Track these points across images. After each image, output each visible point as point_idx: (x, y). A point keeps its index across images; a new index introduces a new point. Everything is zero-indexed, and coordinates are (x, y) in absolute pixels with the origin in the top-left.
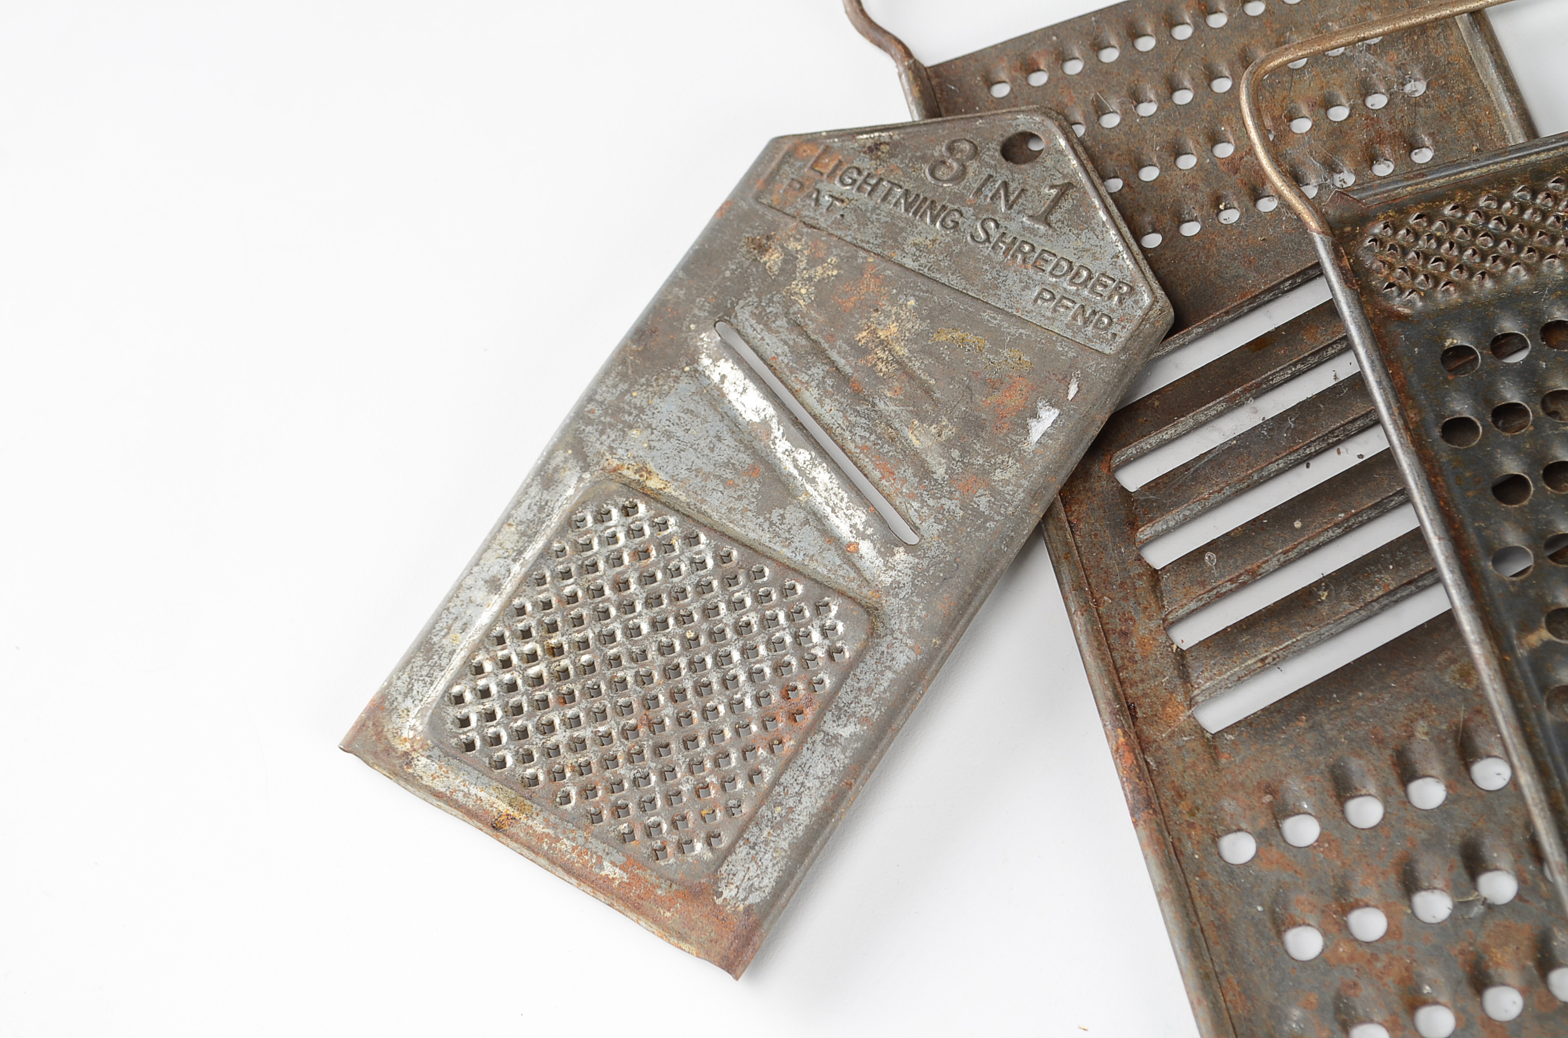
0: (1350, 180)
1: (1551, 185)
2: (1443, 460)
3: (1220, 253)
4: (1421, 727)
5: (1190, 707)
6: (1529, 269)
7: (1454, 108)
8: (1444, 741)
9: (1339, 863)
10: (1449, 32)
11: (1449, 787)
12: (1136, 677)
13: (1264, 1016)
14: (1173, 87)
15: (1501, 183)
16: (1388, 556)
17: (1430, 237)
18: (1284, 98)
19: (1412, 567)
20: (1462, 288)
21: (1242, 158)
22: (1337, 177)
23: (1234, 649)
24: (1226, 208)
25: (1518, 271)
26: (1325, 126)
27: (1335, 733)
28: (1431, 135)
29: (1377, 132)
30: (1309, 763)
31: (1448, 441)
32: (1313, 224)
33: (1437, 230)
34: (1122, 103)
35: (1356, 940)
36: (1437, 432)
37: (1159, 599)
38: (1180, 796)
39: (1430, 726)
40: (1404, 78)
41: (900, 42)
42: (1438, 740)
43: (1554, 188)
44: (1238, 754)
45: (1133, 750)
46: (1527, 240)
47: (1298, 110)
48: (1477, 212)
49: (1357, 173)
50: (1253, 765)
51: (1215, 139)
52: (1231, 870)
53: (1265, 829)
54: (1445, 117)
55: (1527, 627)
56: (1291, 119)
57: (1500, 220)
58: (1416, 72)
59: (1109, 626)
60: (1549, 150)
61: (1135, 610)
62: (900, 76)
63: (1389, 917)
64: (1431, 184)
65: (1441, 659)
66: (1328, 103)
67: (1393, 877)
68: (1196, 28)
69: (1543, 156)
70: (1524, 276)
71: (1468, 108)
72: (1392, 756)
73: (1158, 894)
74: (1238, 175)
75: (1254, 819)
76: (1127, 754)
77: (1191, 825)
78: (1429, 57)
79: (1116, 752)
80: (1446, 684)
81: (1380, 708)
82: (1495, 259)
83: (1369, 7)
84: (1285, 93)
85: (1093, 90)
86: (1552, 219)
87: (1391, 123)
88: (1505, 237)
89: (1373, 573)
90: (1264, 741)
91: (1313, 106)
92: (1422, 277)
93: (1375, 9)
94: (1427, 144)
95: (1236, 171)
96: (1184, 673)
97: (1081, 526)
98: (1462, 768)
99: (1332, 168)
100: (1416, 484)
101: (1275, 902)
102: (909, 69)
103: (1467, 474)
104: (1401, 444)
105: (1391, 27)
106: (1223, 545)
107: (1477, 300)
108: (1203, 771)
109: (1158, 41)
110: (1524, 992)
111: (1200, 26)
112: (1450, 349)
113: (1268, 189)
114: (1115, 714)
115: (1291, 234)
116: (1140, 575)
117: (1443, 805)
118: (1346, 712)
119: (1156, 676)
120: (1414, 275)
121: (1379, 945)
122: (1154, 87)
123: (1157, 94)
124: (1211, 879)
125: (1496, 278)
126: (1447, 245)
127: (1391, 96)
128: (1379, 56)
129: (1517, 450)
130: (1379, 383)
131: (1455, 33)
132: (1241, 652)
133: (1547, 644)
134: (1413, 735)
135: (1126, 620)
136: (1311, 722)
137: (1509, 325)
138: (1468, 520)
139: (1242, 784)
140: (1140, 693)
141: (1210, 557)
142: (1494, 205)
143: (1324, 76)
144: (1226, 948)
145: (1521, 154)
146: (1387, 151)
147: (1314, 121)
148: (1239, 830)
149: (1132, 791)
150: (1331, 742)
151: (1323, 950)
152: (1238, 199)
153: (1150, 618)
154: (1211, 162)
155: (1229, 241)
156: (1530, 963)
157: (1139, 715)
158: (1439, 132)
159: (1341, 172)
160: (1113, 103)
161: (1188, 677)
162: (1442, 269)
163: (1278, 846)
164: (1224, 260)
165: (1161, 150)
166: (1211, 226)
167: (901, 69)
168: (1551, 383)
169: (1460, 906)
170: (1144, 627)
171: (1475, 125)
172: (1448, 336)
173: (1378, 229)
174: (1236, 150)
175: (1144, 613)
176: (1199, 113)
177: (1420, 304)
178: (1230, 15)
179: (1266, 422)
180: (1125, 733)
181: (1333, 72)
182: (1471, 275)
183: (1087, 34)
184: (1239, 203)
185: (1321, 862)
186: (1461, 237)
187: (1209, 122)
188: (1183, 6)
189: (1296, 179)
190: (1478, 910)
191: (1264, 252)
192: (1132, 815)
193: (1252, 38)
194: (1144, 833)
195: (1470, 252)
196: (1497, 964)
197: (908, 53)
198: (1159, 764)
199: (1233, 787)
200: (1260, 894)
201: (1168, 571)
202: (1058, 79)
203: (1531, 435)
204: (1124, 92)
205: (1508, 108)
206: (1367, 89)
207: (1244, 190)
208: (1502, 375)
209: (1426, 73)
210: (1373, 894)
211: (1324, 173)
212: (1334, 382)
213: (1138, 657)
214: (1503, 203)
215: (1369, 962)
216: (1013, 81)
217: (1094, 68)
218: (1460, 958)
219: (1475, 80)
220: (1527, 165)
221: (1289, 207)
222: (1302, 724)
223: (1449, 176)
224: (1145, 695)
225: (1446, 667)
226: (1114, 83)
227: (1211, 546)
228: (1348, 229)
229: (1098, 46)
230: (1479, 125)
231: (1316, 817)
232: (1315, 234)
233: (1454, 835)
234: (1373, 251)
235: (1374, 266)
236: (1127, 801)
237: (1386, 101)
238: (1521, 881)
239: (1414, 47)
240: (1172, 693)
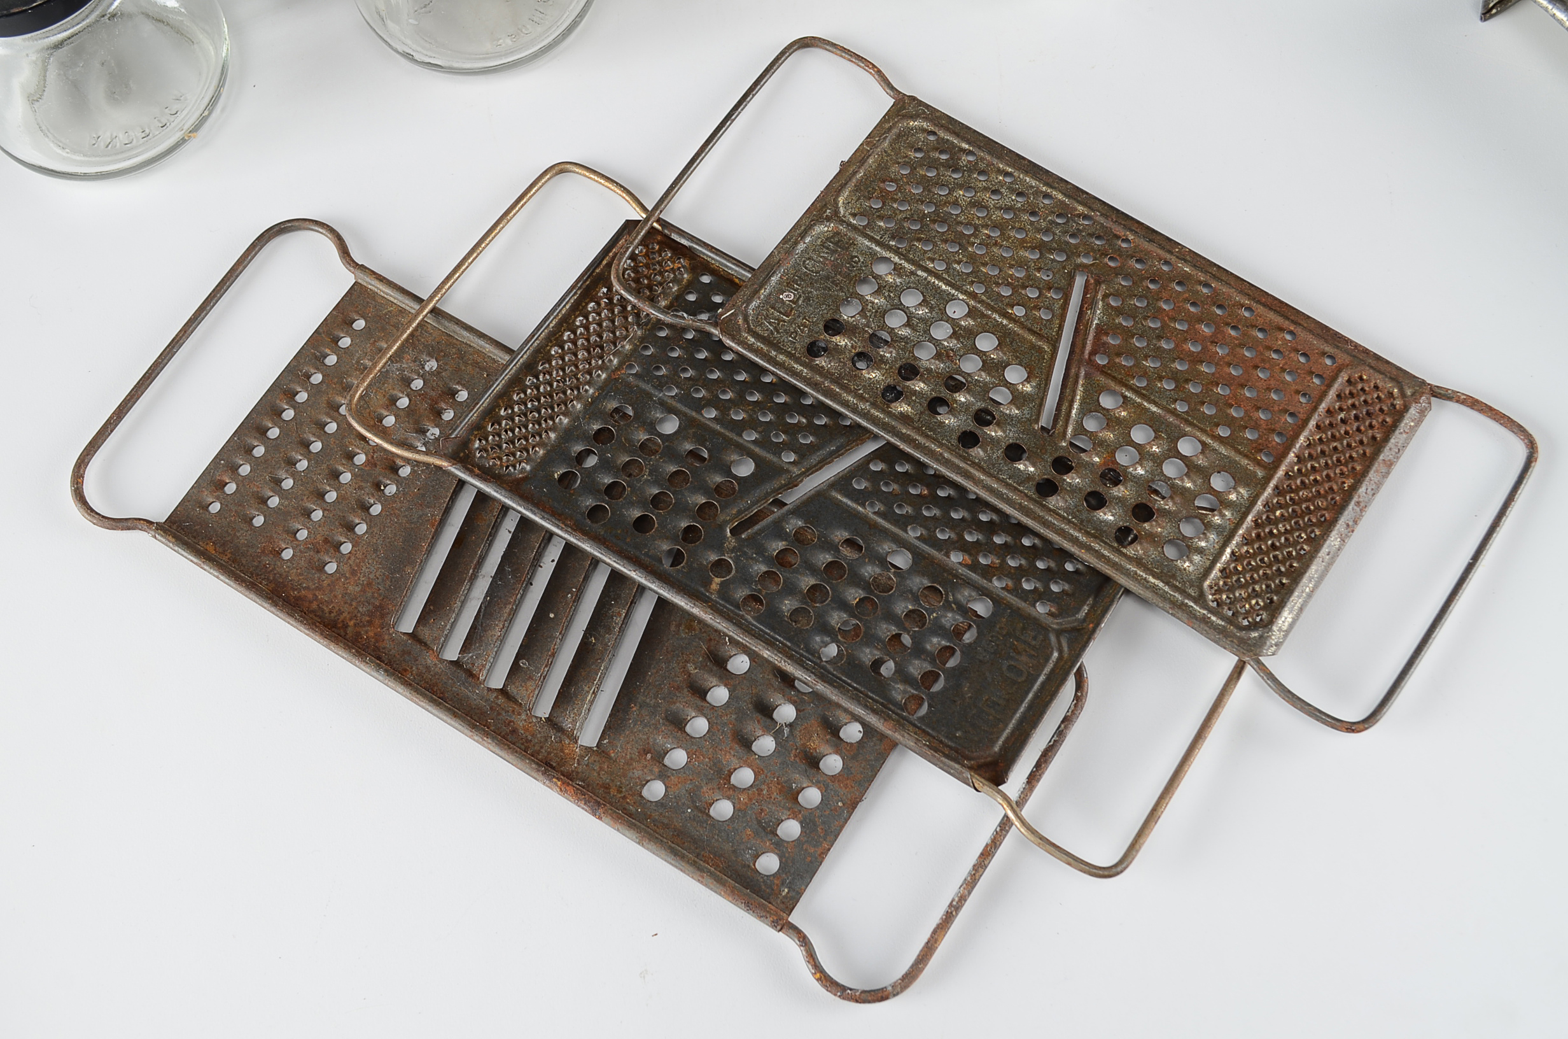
0: (437, 431)
1: (540, 368)
2: (602, 533)
3: (401, 511)
4: (691, 667)
5: (576, 742)
6: (564, 414)
7: (459, 363)
8: (706, 665)
9: (707, 760)
10: (425, 328)
11: (726, 685)
12: (537, 748)
13: (734, 859)
14: (307, 445)
15: (516, 382)
16: (607, 599)
17: (506, 431)
18: (369, 413)
19: (623, 595)
20: (541, 444)
21: (373, 457)
22: (428, 434)
23: (572, 698)
24: (385, 487)
25: (560, 419)
26: (402, 413)
27: (654, 701)
28: (458, 383)
29: (430, 399)
30: (653, 724)
31: (597, 522)
32: (444, 464)
33: (506, 425)
34: (287, 471)
35: (745, 789)
36: (588, 522)
37: (516, 701)
38: (607, 788)
39: (694, 664)
40: (422, 365)
41: (140, 519)
42: (702, 667)
43: (543, 368)
44: (617, 747)
45: (568, 784)
46: (552, 402)
47: (381, 414)
48: (518, 404)
49: (437, 426)
50: (629, 746)
51: (350, 456)
52: (660, 804)
53: (660, 771)
54: (457, 370)
55: (707, 583)
56: (381, 421)
57: (531, 400)
58: (425, 357)
59: (503, 733)
60: (526, 352)
61: (508, 716)
62: (155, 537)
63: (750, 766)
64: (484, 405)
65: (673, 628)
66: (393, 401)
67: (737, 747)
68: (294, 408)
69: (525, 356)
70: (566, 421)
71: (465, 358)
72: (689, 691)
73: (639, 843)
74: (378, 467)
75: (651, 771)
76: (568, 788)
77: (624, 798)
78: (426, 346)
79: (561, 791)
80: (685, 638)
81: (665, 673)
82: (546, 421)
83: (375, 341)
84: (368, 410)
85: (265, 474)
86: (555, 384)
87: (433, 390)
88: (541, 407)
89: (607, 612)
90: (624, 731)
91: (387, 408)
92: (519, 453)
93: (379, 340)
94: (460, 389)
95: (375, 465)
96: (559, 729)
97: (446, 695)
98: (725, 672)
99: (423, 432)
100: (602, 554)
101: (693, 802)
102: (157, 529)
103: (619, 532)
104: (578, 540)
105: (400, 342)
106: (525, 651)
107: (552, 446)
108: (608, 767)
109: (279, 428)
110: (836, 753)
111: (295, 406)
112: (559, 479)
113: (399, 462)
114: (545, 773)
115: (429, 477)
116: (497, 697)
117: (730, 695)
118: (650, 687)
119: (546, 740)
120: (514, 455)
121: (756, 783)
122: (297, 452)
123: (301, 455)
124: (655, 815)
125: (554, 429)
126: (517, 429)
127: (422, 377)
128: (401, 361)
129: (632, 504)
130: (543, 518)
131: (429, 326)
132: (577, 697)
133: (722, 584)
134: (690, 674)
135: (508, 724)
136: (638, 704)
137: (578, 448)
138: (638, 553)
139: (631, 759)
140: (546, 754)
141: (522, 663)
142: (522, 396)
143: (381, 389)
144: (690, 842)
145: (514, 362)
146: (444, 406)
147: (394, 415)
148: (648, 781)
149: (585, 804)
150: (657, 705)
151: (734, 806)
152: (388, 479)
153: (519, 714)
154: (359, 469)
155: (402, 502)
156: (828, 737)
157: (554, 764)
158: (461, 379)
159: (429, 430)
160: (282, 474)
161: (562, 728)
162: (525, 443)
163: (673, 774)
164: (407, 513)
165: (327, 481)
166: (386, 501)
167: (153, 533)
168: (619, 462)
169: (778, 735)
170: (520, 721)
171: (476, 364)
172: (553, 473)
173: (477, 444)
174: (366, 455)
175: (514, 714)
176: (331, 449)
177: (528, 468)
178: (307, 390)
179: (494, 578)
180: (557, 779)
181: (383, 384)
182: (541, 436)
183: (238, 449)
184: (390, 480)
185: (698, 766)
186: (520, 421)
187: (341, 450)
188: (278, 401)
189: (411, 448)
190: (786, 731)
191: (423, 495)
192: (594, 815)
193: (328, 394)
194: (608, 819)
195: (531, 425)
196: (815, 749)
197: (151, 523)
198: (583, 781)
199: (628, 763)
200: (684, 804)
201: (508, 685)
202: (242, 482)
203: (632, 492)
204: (283, 465)
205: (487, 346)
206: (407, 382)
207: (387, 472)
208: (594, 473)
209: (430, 355)
210: (735, 762)
211: (421, 437)
212: (511, 535)
213: (530, 738)
214: (526, 391)
215: (759, 794)
216: (218, 498)
217: (256, 463)
218: (797, 760)
219: (458, 343)
220: (521, 367)
221: (418, 463)
222: (635, 709)
223: (489, 396)
224: (549, 753)
225: (679, 631)
226: (274, 463)
227: (519, 657)
228: (462, 454)
229: (249, 450)
230: (477, 363)
231: (678, 747)
232: (449, 468)
233: (746, 705)
234: (484, 457)
235: (491, 464)
236: (586, 810)
237: (422, 382)
238: (794, 703)
239: (414, 347)
240: (561, 742)
